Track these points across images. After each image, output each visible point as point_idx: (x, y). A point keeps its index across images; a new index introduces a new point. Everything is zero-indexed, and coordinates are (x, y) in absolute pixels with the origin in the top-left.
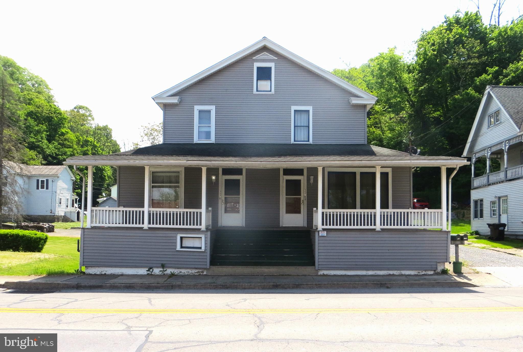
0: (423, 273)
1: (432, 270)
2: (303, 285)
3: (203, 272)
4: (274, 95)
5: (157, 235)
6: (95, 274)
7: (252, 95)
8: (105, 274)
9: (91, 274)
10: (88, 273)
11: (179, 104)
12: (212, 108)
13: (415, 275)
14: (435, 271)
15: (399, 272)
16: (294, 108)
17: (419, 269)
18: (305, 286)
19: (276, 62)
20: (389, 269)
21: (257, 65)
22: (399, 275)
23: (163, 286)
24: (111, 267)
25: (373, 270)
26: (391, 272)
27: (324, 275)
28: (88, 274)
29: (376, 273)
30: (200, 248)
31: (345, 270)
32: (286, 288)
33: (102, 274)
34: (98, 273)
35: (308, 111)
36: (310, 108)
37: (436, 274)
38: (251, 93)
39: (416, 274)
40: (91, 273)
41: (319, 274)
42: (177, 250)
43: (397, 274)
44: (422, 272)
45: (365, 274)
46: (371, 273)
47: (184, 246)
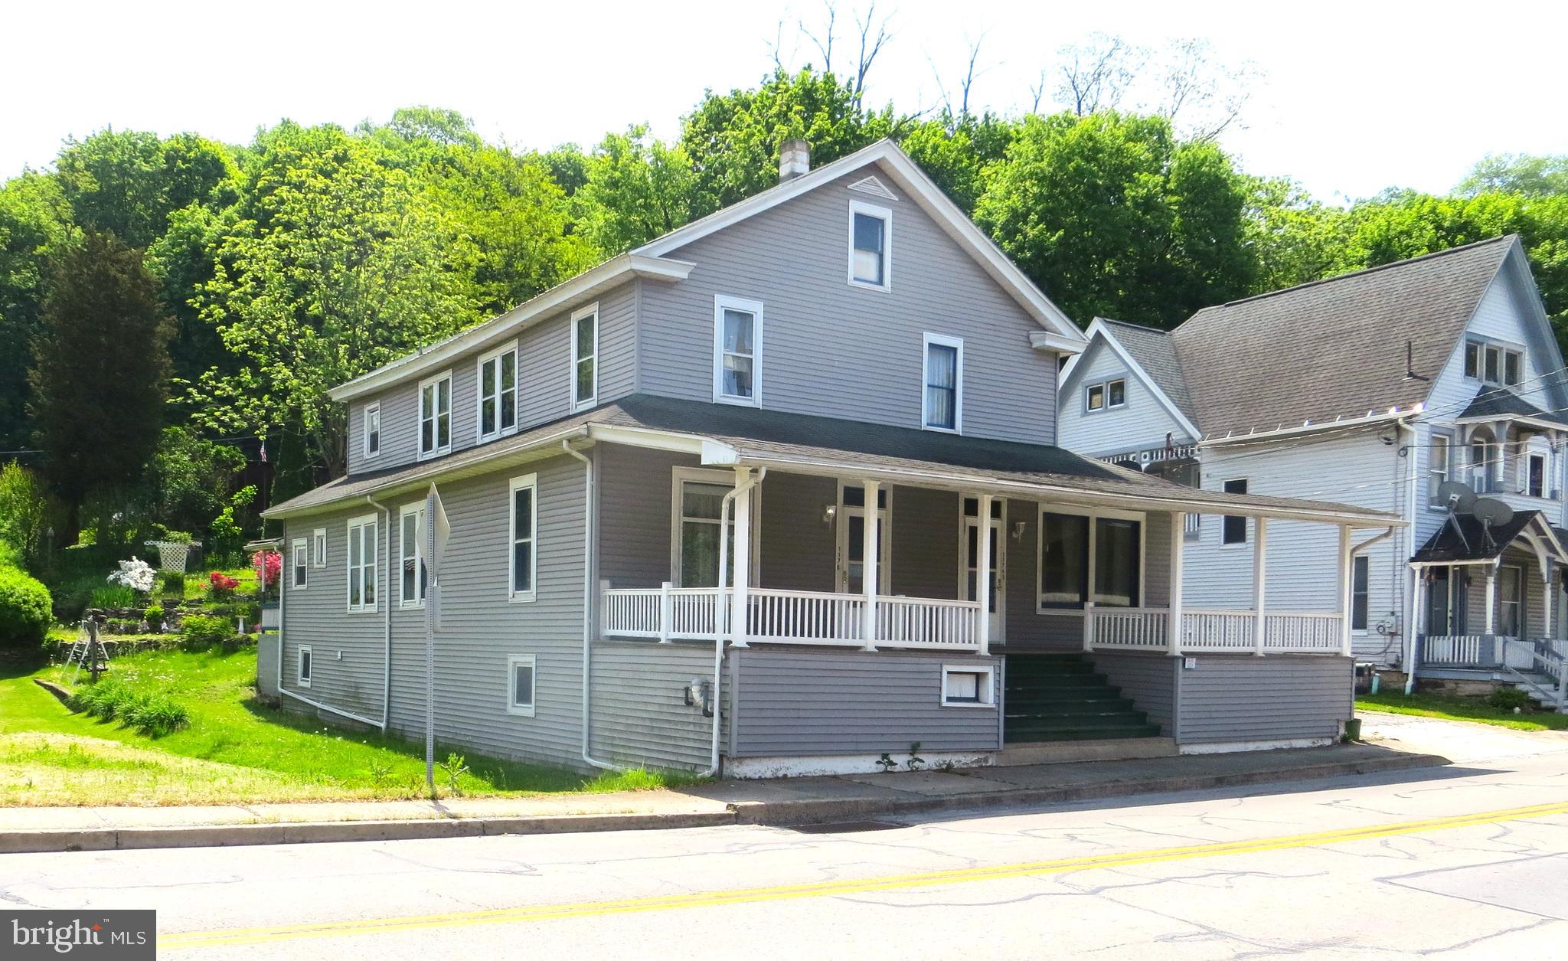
1: (1330, 737)
3: (986, 760)
4: (891, 297)
6: (760, 779)
7: (842, 287)
8: (785, 776)
9: (750, 779)
10: (742, 776)
11: (680, 283)
12: (759, 310)
13: (1309, 749)
14: (1333, 738)
15: (1287, 742)
16: (930, 337)
17: (1315, 735)
19: (894, 209)
21: (856, 206)
24: (799, 756)
28: (740, 779)
30: (972, 700)
31: (1215, 742)
33: (777, 778)
34: (769, 775)
35: (954, 350)
36: (957, 342)
37: (1337, 744)
38: (842, 281)
39: (1311, 745)
40: (750, 774)
41: (1180, 753)
42: (942, 706)
44: (1318, 741)
46: (1251, 747)
47: (973, 695)
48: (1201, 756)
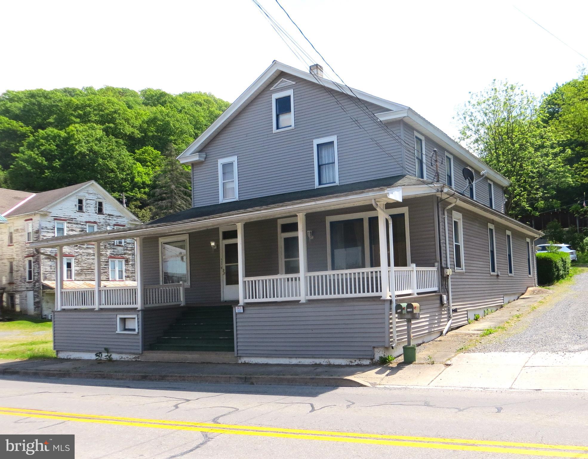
0: (356, 363)
1: (367, 359)
2: (168, 376)
3: (138, 358)
4: (295, 130)
5: (102, 317)
7: (272, 135)
8: (70, 358)
11: (205, 161)
12: (234, 159)
13: (347, 366)
14: (372, 359)
15: (326, 360)
16: (316, 142)
17: (351, 357)
18: (170, 378)
19: (294, 88)
20: (313, 357)
21: (275, 96)
22: (326, 366)
23: (58, 374)
25: (296, 358)
26: (318, 361)
27: (245, 364)
29: (300, 362)
30: (134, 330)
31: (267, 357)
32: (153, 380)
33: (68, 359)
34: (66, 358)
35: (333, 142)
36: (334, 138)
37: (375, 364)
38: (271, 132)
39: (348, 363)
41: (240, 362)
42: (117, 332)
43: (324, 363)
44: (355, 361)
45: (288, 363)
46: (294, 361)
47: (126, 328)
48: (256, 365)
